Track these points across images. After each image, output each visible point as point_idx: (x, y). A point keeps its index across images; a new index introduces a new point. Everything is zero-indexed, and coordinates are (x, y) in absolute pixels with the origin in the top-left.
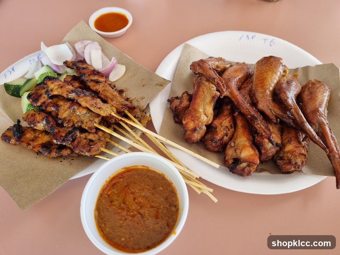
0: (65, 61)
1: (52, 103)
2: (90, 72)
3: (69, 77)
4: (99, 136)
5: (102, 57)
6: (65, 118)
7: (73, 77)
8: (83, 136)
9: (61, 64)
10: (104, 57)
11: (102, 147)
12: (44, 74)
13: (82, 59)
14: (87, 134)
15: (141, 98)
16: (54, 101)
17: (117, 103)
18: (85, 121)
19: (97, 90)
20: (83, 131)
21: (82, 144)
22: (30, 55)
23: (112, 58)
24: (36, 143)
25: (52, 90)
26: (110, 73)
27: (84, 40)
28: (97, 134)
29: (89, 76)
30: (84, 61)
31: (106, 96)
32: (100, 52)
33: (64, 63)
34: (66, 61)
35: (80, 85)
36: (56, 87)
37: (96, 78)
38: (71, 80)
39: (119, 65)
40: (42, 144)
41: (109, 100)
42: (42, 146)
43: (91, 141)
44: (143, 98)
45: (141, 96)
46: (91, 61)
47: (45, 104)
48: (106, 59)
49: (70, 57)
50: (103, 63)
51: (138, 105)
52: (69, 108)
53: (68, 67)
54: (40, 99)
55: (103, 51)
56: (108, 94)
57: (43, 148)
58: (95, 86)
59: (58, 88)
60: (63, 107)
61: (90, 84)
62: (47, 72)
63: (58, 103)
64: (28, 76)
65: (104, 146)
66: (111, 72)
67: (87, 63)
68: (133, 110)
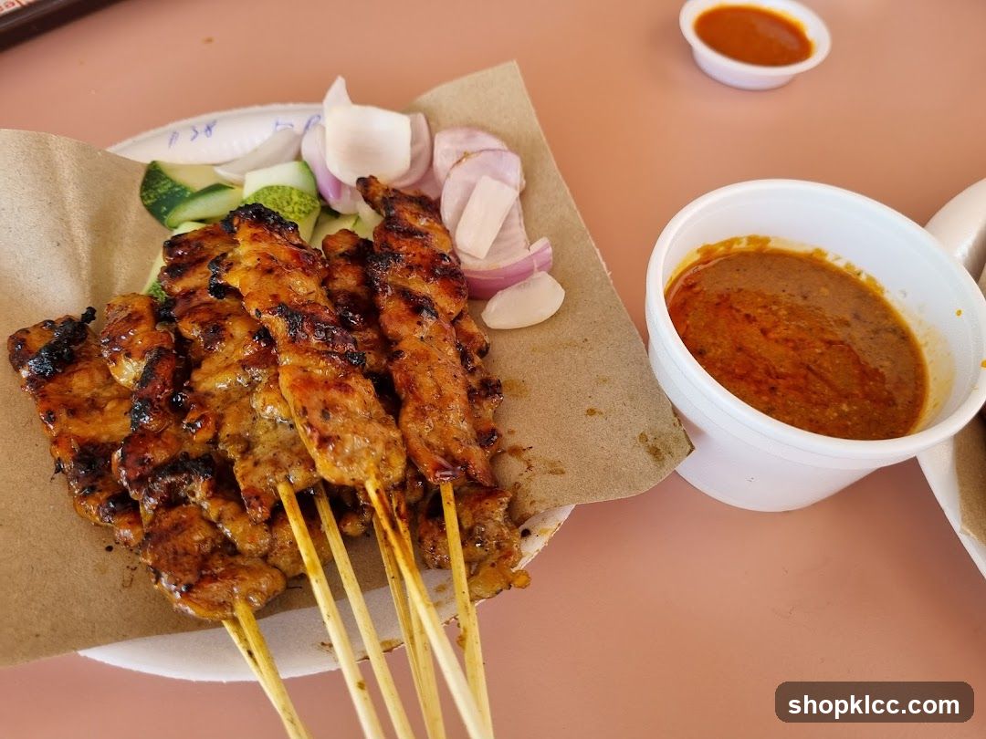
0: (367, 176)
1: (210, 311)
2: (423, 257)
3: (347, 238)
4: (274, 540)
5: (509, 217)
6: (208, 394)
7: (358, 246)
8: (212, 509)
9: (350, 179)
10: (517, 220)
11: (247, 601)
12: (278, 187)
13: (433, 197)
14: (230, 509)
15: (553, 464)
16: (222, 305)
17: (433, 440)
18: (258, 450)
19: (397, 340)
20: (224, 484)
21: (179, 541)
22: (291, 106)
23: (541, 237)
24: (78, 425)
25: (230, 266)
26: (500, 292)
27: (483, 128)
28: (270, 530)
29: (407, 272)
30: (431, 207)
31: (410, 384)
32: (508, 196)
33: (361, 180)
34: (372, 177)
35: (358, 285)
36: (250, 262)
37: (427, 289)
38: (342, 255)
39: (550, 277)
40: (87, 444)
41: (409, 409)
42: (81, 448)
43: (228, 548)
44: (556, 470)
45: (556, 456)
46: (459, 213)
47: (190, 300)
48: (518, 232)
49: (394, 167)
50: (497, 240)
51: (521, 480)
52: (244, 364)
53: (367, 200)
54: (191, 272)
55: (523, 195)
56: (426, 382)
57: (79, 461)
58: (399, 319)
59: (256, 267)
60: (231, 347)
61: (390, 306)
62: (292, 189)
63: (228, 323)
64: (224, 174)
65: (256, 601)
66: (503, 288)
67: (440, 217)
68: (480, 500)
